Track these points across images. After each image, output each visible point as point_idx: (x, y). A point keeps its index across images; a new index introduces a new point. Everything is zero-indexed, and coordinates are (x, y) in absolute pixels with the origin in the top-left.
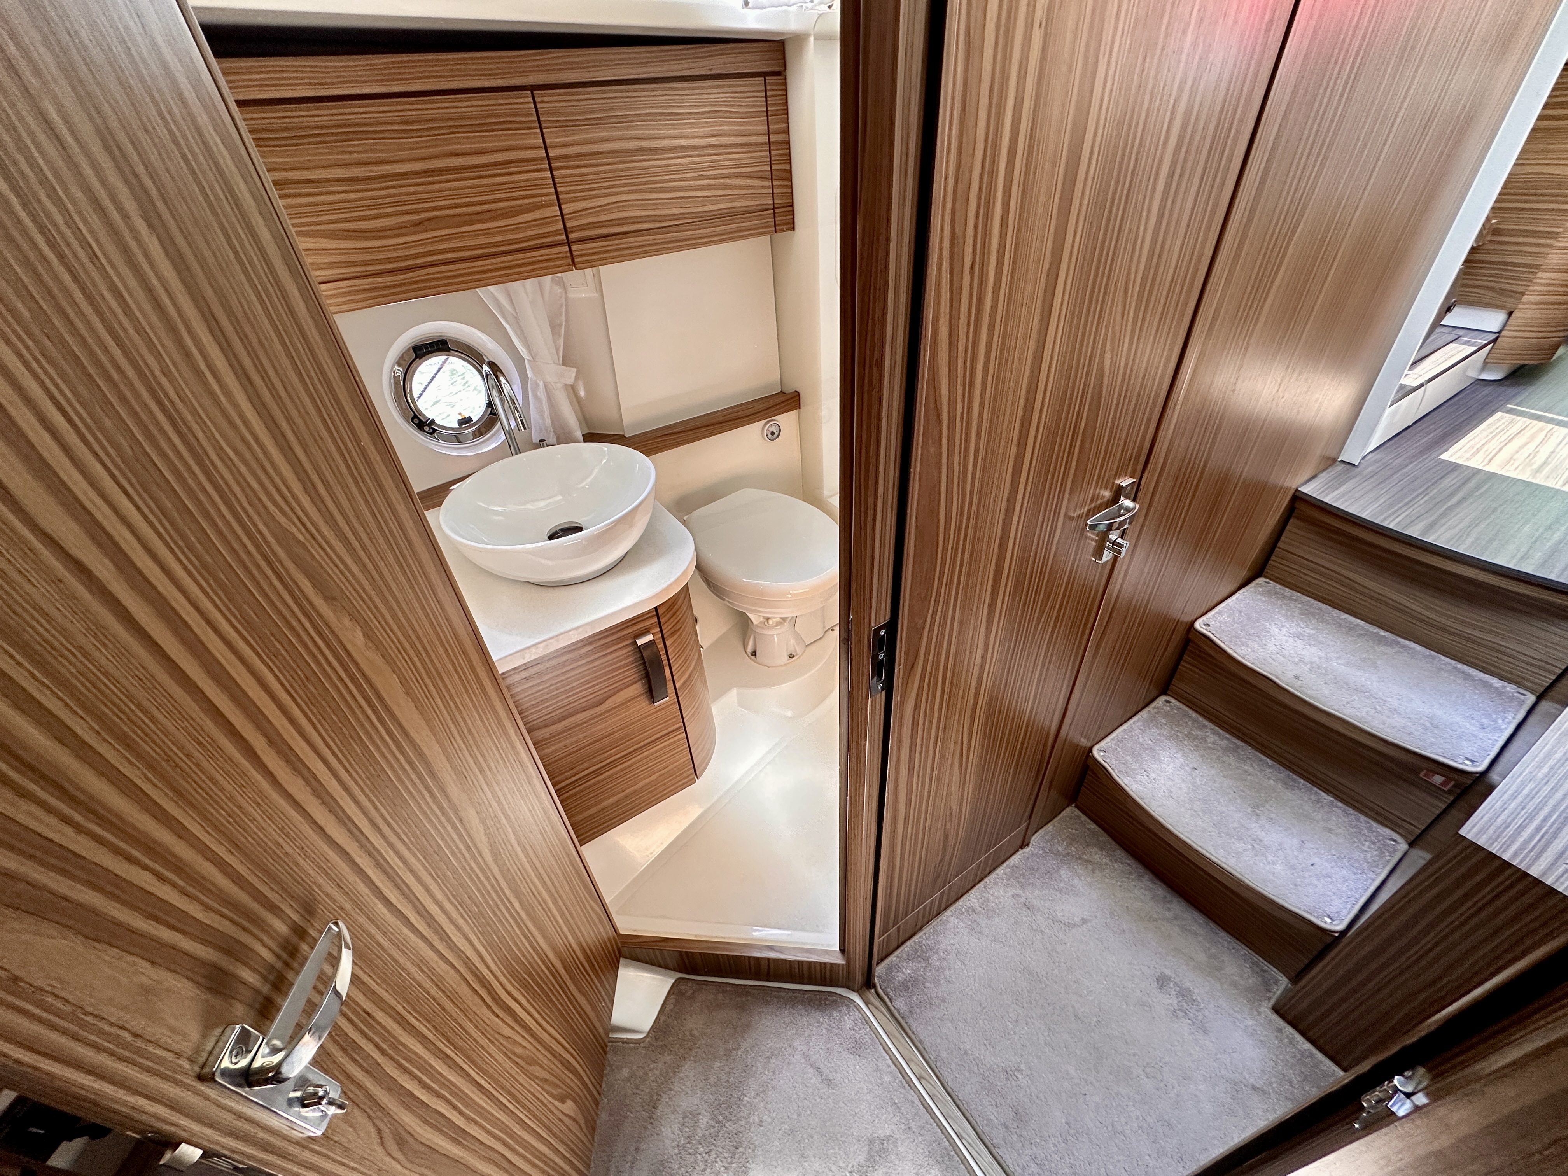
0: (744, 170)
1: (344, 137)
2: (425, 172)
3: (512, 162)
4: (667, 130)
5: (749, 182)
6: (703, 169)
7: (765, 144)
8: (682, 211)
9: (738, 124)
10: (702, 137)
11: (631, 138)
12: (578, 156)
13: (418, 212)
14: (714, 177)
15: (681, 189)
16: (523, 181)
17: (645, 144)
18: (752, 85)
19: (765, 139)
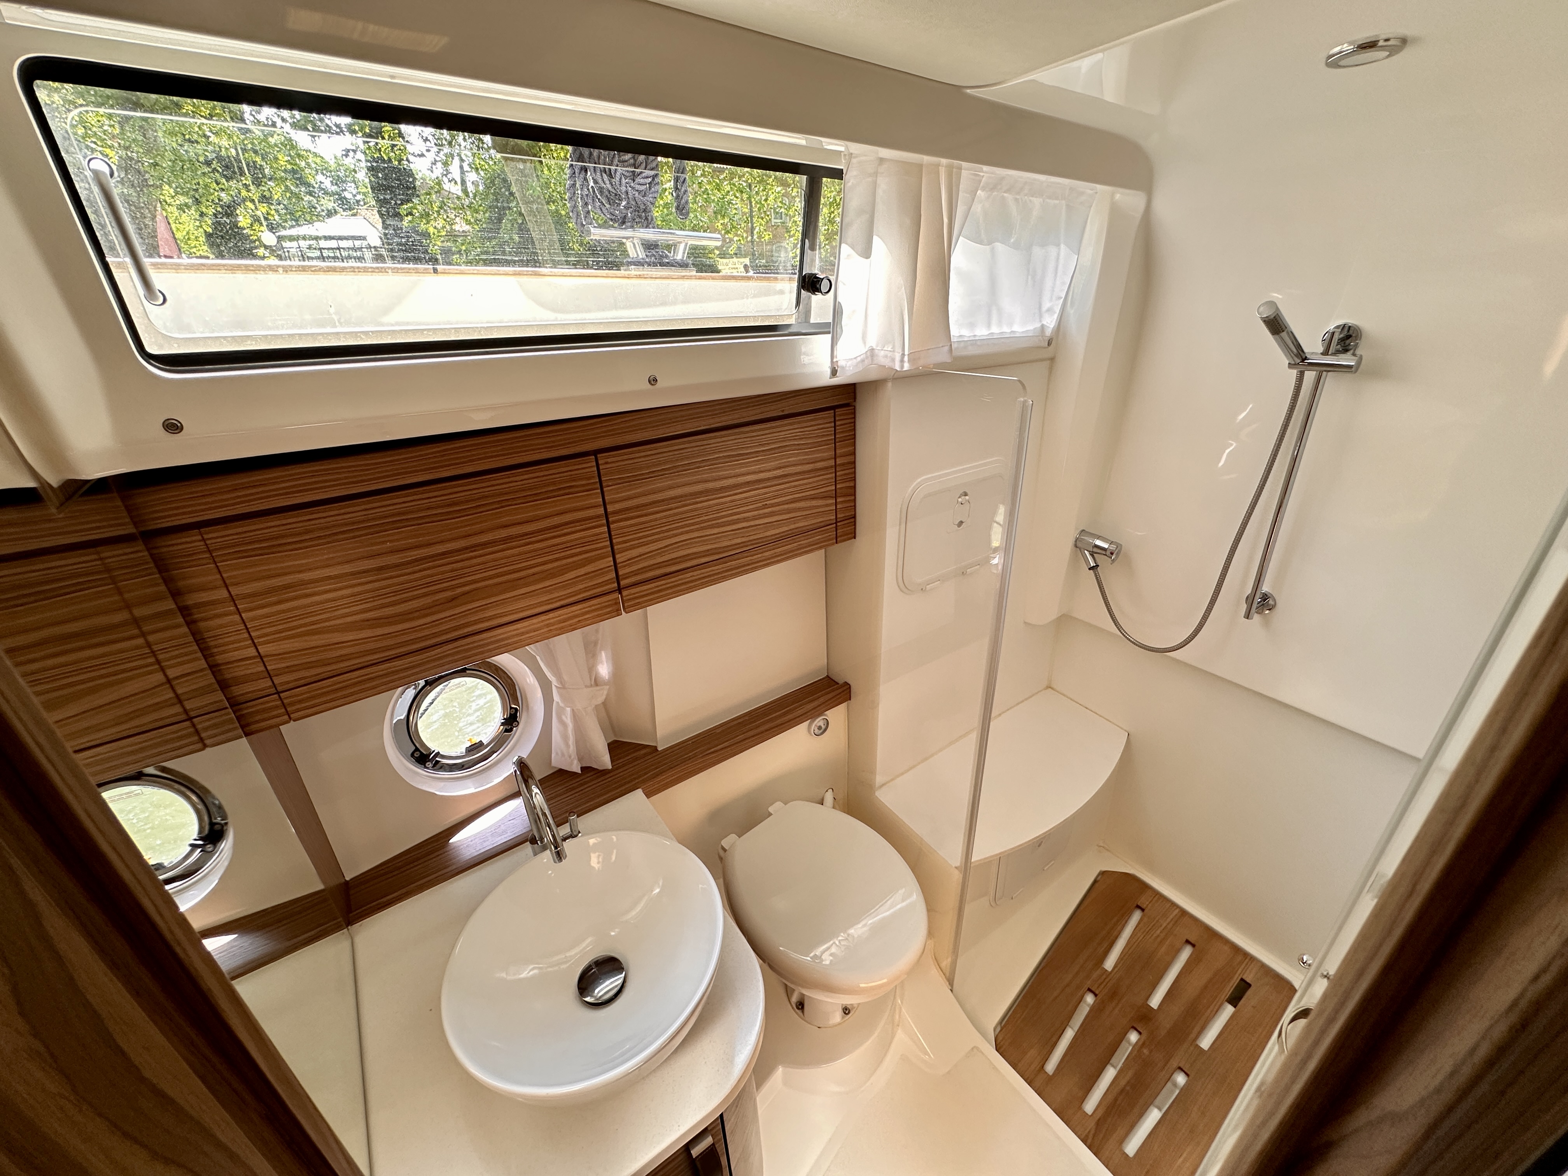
0: (808, 493)
1: (377, 529)
2: (466, 548)
3: (567, 523)
4: (735, 469)
5: (814, 503)
6: (769, 499)
7: (832, 467)
8: (744, 540)
9: (806, 454)
10: (769, 470)
11: (695, 483)
12: (637, 507)
13: (453, 588)
14: (778, 504)
15: (745, 520)
16: (577, 539)
17: (711, 485)
18: (821, 418)
19: (832, 463)
